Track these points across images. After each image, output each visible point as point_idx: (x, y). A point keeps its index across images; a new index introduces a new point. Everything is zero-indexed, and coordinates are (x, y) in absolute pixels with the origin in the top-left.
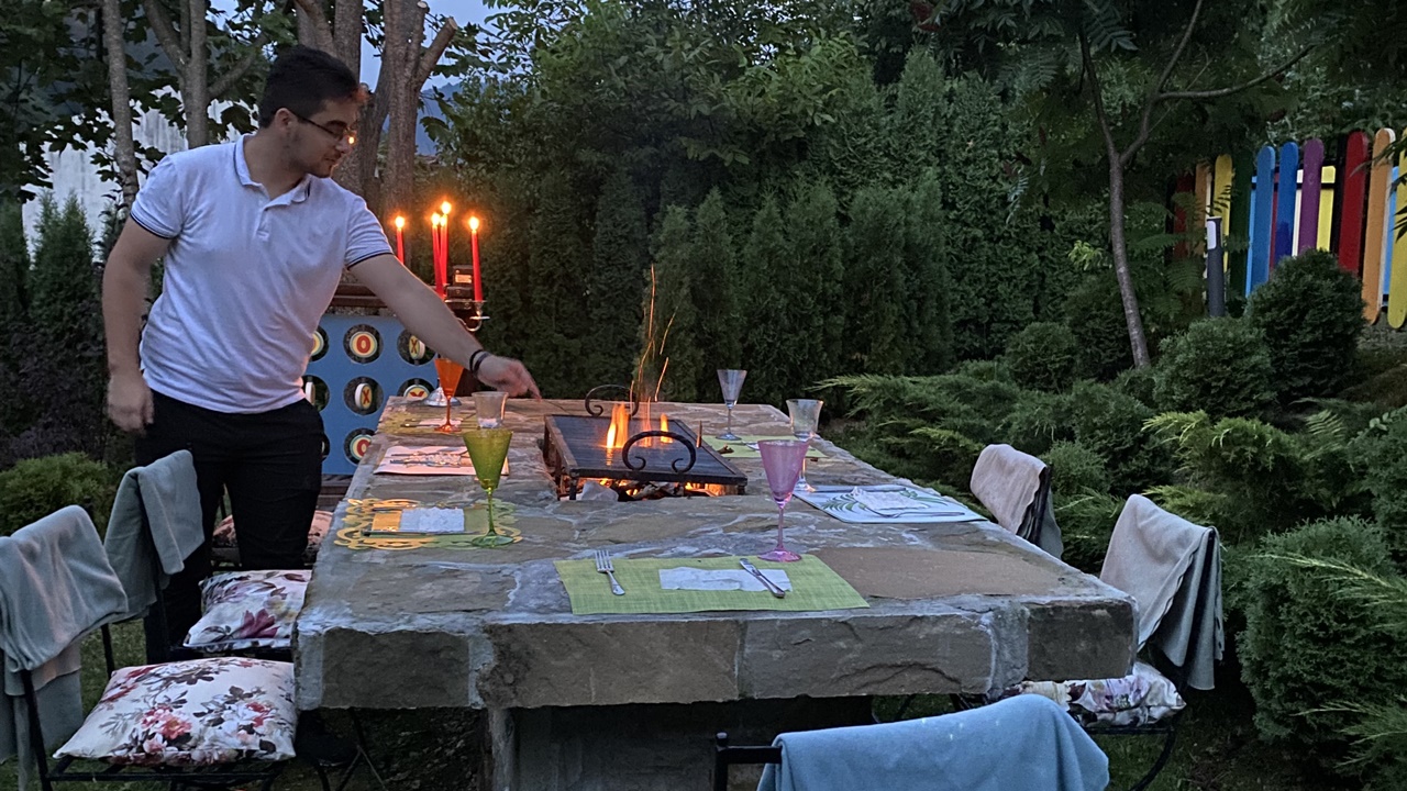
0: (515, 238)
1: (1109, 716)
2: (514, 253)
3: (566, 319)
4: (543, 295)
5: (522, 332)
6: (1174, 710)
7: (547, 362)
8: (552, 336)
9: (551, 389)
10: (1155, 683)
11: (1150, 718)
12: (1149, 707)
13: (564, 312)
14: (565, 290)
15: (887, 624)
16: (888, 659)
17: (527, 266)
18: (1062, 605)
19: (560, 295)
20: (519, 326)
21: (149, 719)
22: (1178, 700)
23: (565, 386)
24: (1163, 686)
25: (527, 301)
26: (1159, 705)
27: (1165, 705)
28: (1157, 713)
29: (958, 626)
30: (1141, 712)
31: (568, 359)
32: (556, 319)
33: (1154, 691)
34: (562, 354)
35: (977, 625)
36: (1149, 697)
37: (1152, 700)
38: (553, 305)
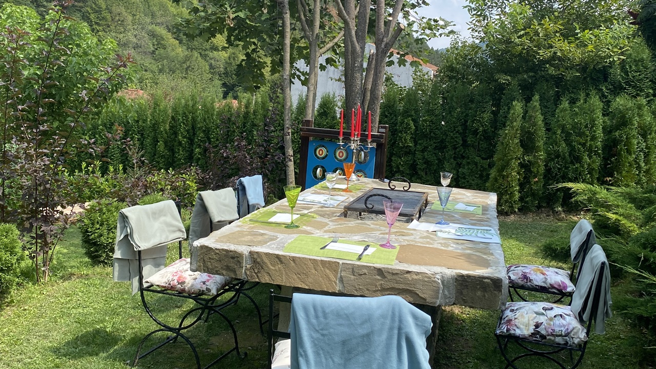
0: (462, 113)
1: (552, 338)
2: (461, 120)
3: (483, 150)
4: (472, 139)
5: (462, 155)
6: (583, 341)
7: (472, 170)
8: (475, 158)
9: (473, 182)
10: (576, 327)
11: (574, 343)
12: (573, 338)
13: (482, 147)
14: (483, 138)
15: (396, 272)
16: (397, 286)
17: (467, 126)
18: (471, 275)
19: (480, 140)
20: (461, 153)
21: (175, 274)
22: (584, 336)
23: (480, 181)
24: (580, 329)
25: (465, 141)
26: (577, 338)
27: (579, 338)
28: (576, 341)
29: (426, 277)
30: (568, 339)
31: (482, 169)
32: (478, 151)
33: (575, 331)
34: (479, 167)
35: (434, 278)
36: (572, 333)
37: (574, 335)
38: (477, 144)
